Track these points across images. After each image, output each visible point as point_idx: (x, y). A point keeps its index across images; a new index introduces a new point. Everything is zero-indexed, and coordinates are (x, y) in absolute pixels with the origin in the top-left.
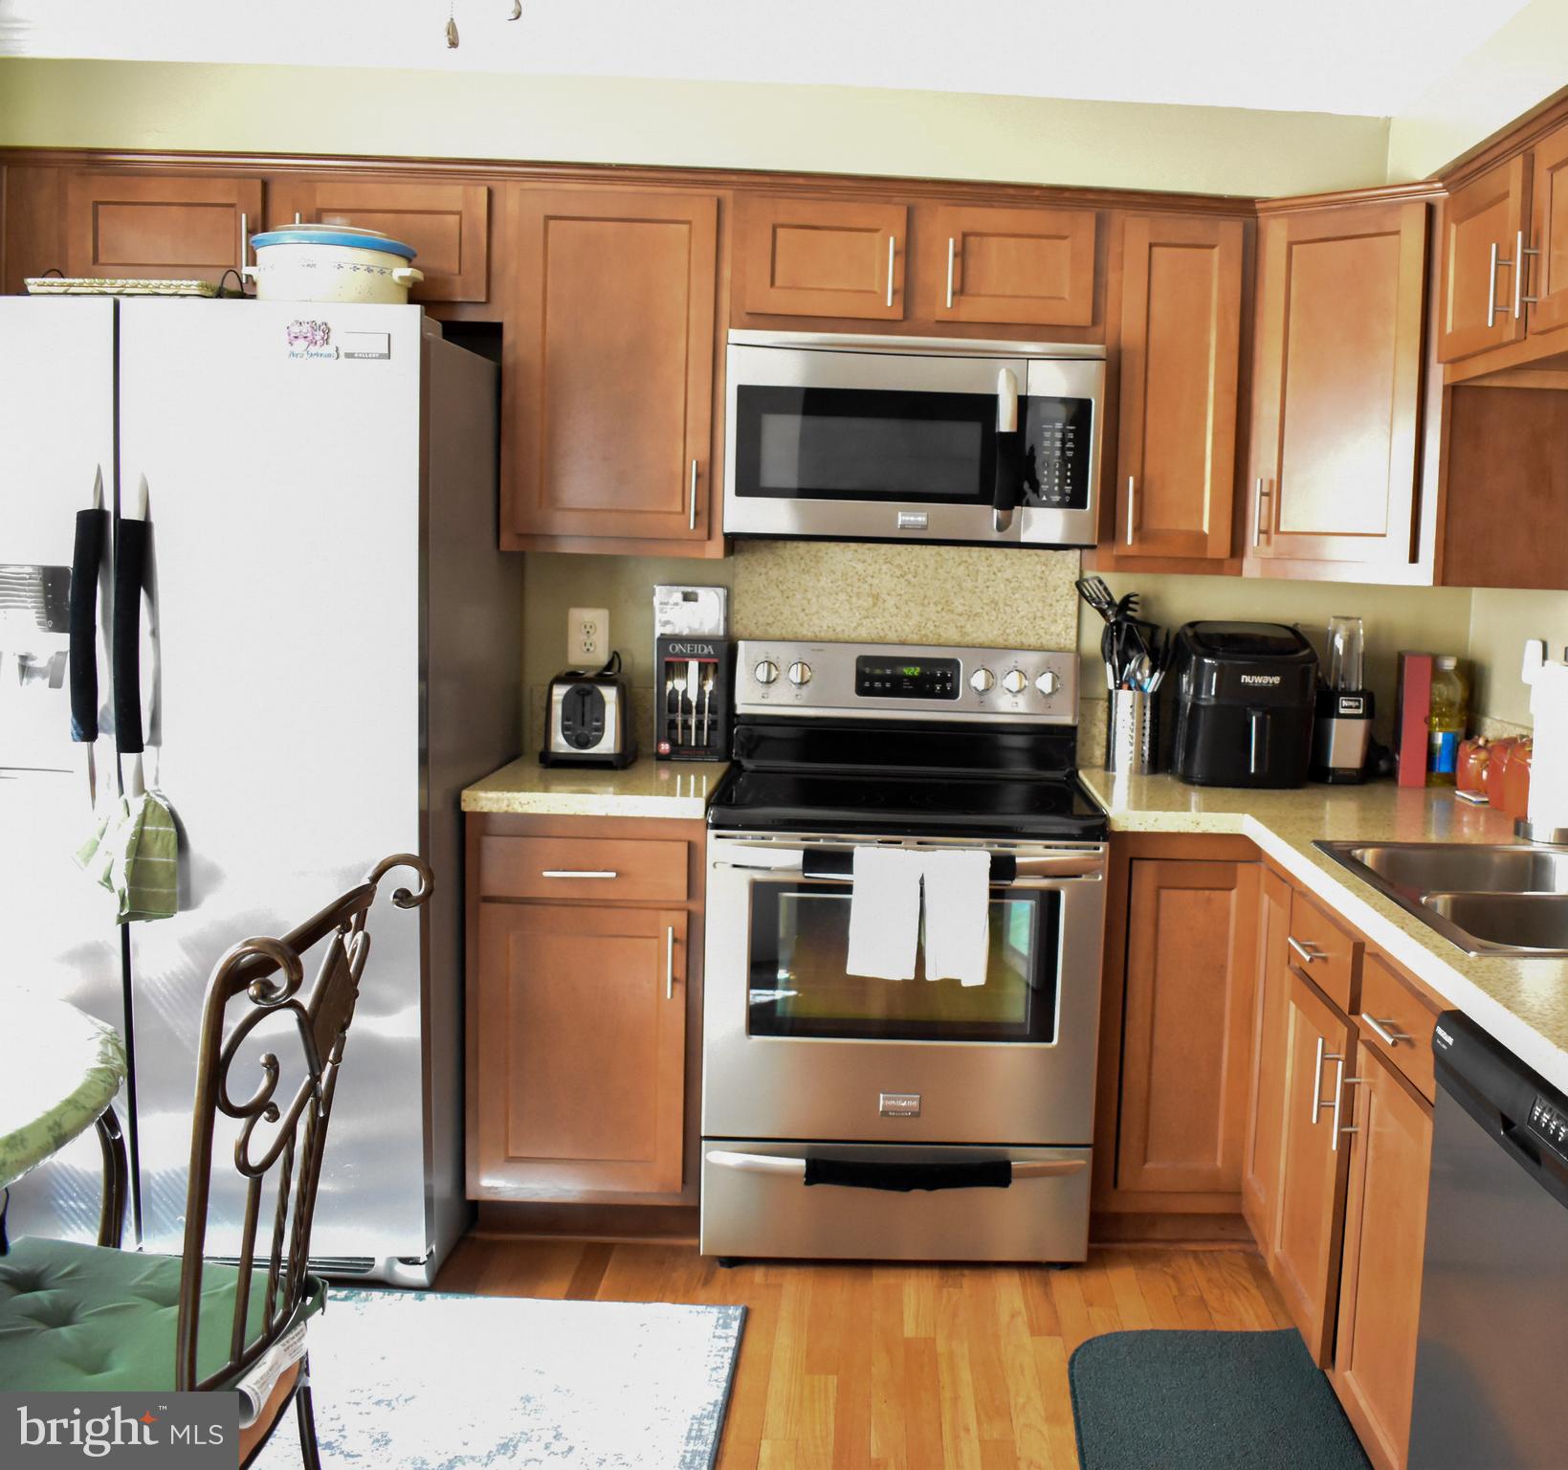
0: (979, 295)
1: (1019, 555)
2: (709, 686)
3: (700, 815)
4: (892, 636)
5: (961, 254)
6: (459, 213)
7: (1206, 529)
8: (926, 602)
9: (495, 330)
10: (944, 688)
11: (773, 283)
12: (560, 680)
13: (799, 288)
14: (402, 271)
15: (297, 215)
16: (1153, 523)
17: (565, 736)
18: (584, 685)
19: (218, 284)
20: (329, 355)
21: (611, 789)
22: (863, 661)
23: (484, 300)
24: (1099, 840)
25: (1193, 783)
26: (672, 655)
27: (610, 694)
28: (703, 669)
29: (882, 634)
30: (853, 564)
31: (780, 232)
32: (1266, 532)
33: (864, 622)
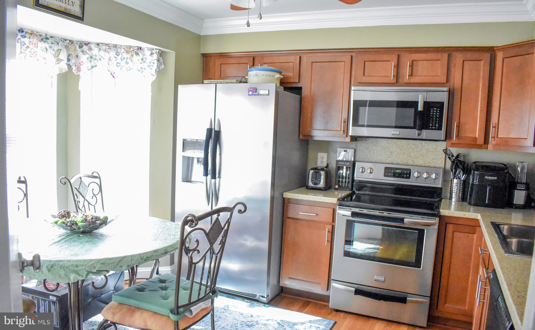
0: (416, 76)
1: (429, 143)
2: (348, 172)
3: (336, 202)
4: (395, 162)
5: (412, 66)
6: (293, 62)
7: (477, 136)
8: (404, 154)
9: (300, 89)
10: (407, 176)
11: (364, 75)
12: (312, 169)
13: (370, 76)
14: (278, 76)
15: (259, 65)
16: (462, 134)
17: (312, 182)
18: (317, 170)
19: (240, 80)
20: (256, 95)
21: (322, 195)
22: (386, 168)
23: (298, 82)
24: (437, 217)
25: (471, 205)
26: (339, 165)
27: (323, 173)
28: (347, 168)
29: (392, 162)
30: (386, 144)
31: (366, 63)
32: (494, 137)
33: (388, 158)
